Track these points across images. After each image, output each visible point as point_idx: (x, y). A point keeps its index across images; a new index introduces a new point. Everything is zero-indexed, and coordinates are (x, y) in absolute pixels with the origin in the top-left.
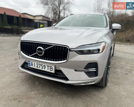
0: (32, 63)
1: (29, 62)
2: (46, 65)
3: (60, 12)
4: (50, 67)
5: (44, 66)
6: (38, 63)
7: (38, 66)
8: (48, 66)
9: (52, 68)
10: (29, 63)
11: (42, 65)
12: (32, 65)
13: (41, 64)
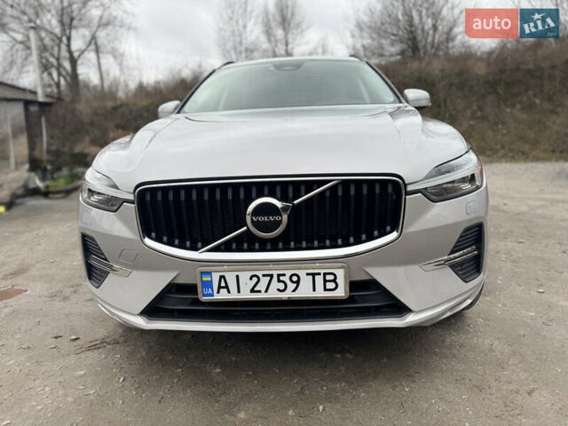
0: (222, 277)
1: (206, 278)
2: (302, 273)
3: (74, 62)
4: (325, 274)
5: (295, 279)
6: (260, 274)
7: (262, 286)
8: (313, 275)
9: (334, 281)
10: (203, 282)
11: (279, 276)
12: (227, 287)
13: (275, 273)
